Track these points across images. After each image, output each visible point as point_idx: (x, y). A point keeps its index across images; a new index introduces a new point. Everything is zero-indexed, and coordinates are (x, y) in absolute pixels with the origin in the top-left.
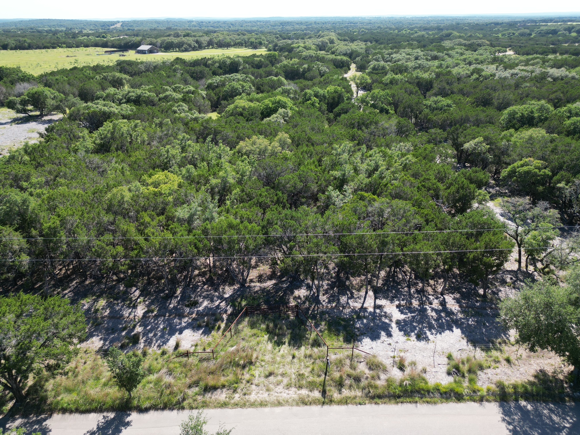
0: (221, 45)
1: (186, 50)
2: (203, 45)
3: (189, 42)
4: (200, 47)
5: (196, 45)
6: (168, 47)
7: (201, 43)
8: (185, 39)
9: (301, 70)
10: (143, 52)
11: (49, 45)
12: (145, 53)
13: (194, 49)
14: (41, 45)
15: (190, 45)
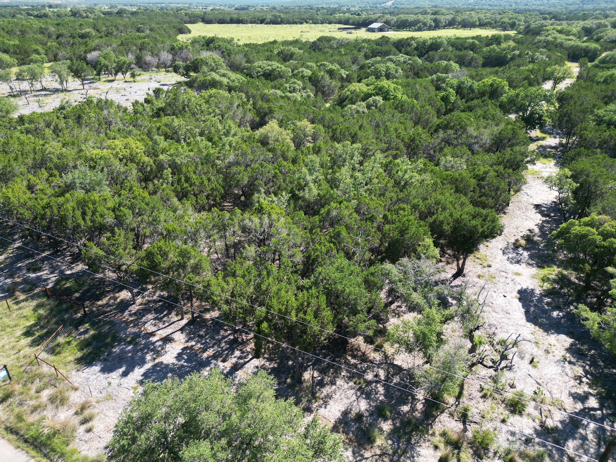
0: (465, 25)
1: (420, 29)
2: (440, 24)
3: (425, 20)
4: (437, 26)
5: (433, 24)
6: (402, 26)
7: (440, 22)
8: (421, 17)
9: (509, 57)
10: (372, 30)
11: (297, 20)
12: (374, 32)
13: (430, 28)
14: (291, 20)
15: (425, 24)
